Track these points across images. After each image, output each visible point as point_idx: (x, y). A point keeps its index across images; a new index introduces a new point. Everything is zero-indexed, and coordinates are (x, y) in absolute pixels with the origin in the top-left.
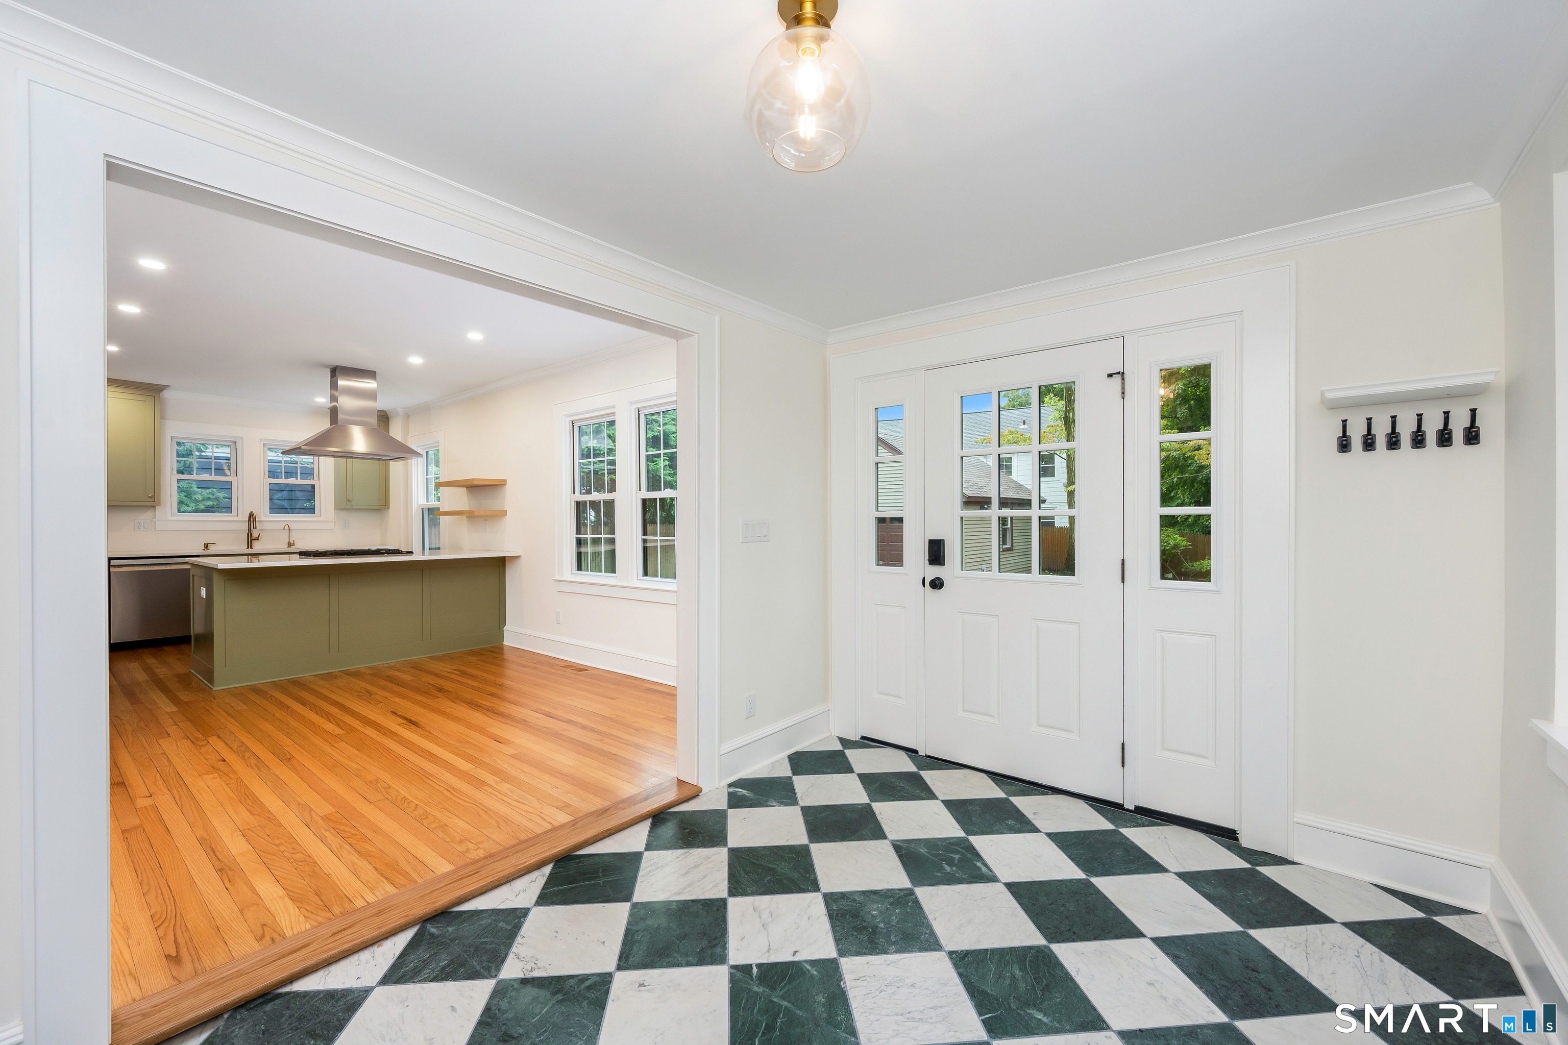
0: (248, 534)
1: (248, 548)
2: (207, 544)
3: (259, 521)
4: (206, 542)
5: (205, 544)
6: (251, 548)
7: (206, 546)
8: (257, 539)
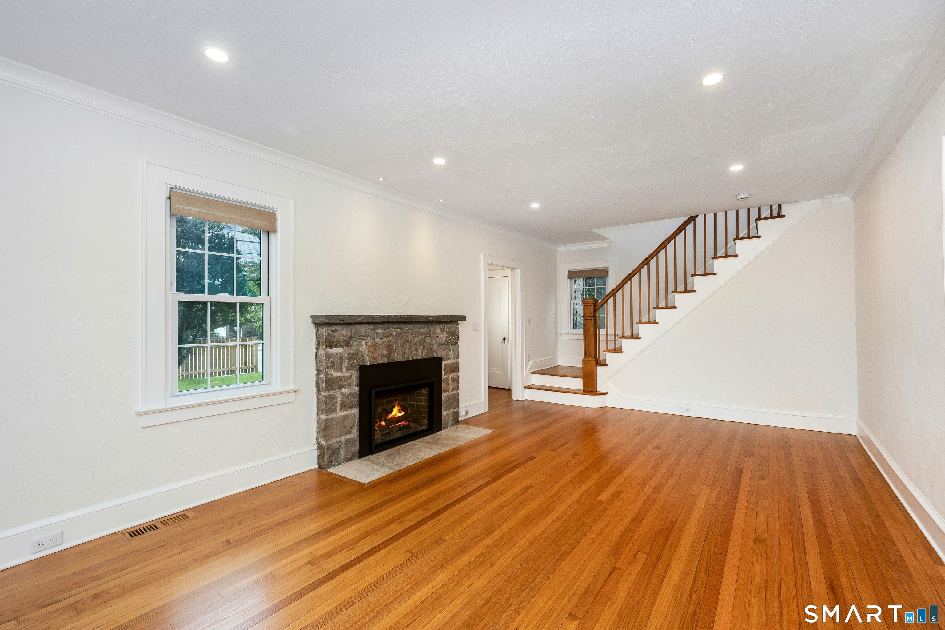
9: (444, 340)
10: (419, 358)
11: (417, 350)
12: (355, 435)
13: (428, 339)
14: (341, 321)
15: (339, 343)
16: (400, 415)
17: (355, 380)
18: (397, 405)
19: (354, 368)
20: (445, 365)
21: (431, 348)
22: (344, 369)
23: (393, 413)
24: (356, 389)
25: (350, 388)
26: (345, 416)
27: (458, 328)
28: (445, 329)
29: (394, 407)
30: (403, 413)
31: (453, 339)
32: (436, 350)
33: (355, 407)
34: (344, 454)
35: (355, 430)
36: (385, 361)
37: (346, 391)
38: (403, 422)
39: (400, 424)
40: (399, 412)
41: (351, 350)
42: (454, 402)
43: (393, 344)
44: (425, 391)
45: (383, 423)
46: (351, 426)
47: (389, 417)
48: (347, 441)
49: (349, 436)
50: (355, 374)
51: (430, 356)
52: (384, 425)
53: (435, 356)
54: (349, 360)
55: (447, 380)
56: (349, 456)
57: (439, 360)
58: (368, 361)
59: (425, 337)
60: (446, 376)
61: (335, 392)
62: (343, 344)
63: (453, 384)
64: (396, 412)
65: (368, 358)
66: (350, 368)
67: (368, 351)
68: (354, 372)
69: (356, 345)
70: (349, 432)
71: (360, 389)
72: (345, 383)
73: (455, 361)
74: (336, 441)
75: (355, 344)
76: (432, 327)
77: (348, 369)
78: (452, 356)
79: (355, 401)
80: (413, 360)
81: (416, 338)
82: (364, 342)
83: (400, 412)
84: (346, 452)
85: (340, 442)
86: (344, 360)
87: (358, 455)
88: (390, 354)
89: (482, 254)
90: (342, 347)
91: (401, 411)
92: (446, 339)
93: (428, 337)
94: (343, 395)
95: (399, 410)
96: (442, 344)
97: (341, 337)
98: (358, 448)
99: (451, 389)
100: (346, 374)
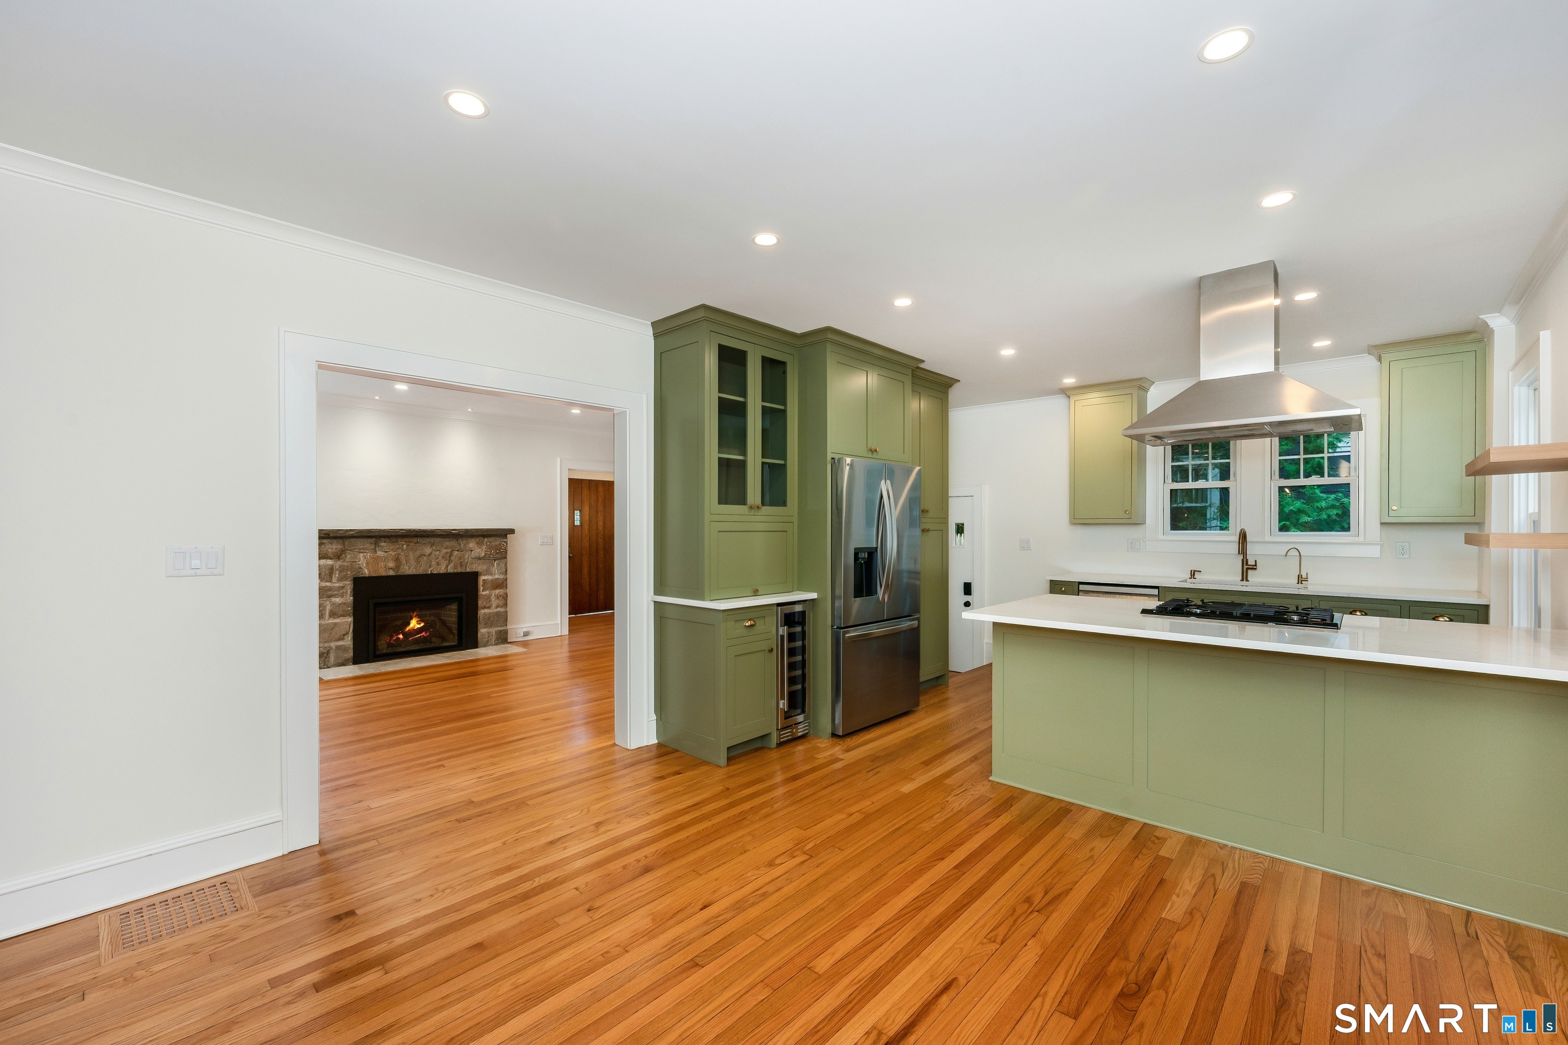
0: (1243, 560)
1: (1242, 580)
2: (1195, 571)
3: (1251, 542)
4: (1193, 569)
5: (1191, 571)
6: (1247, 580)
7: (1193, 574)
8: (1254, 567)
9: (483, 554)
10: (442, 572)
11: (438, 564)
12: (348, 642)
13: (456, 552)
14: (326, 534)
15: (327, 555)
16: (419, 626)
17: (349, 591)
18: (415, 617)
19: (347, 579)
20: (483, 580)
21: (460, 562)
22: (334, 580)
23: (411, 625)
24: (350, 599)
25: (343, 597)
26: (336, 624)
27: (506, 542)
28: (485, 543)
29: (412, 619)
30: (422, 624)
31: (497, 553)
32: (470, 565)
33: (349, 615)
34: (334, 659)
35: (349, 638)
36: (391, 573)
37: (337, 600)
38: (423, 634)
39: (421, 636)
40: (417, 624)
41: (344, 561)
42: (498, 621)
43: (403, 558)
44: (454, 606)
45: (401, 636)
46: (344, 633)
47: (407, 629)
48: (338, 648)
49: (340, 643)
50: (349, 585)
51: (459, 570)
52: (402, 639)
53: (468, 570)
54: (340, 572)
55: (488, 598)
56: (340, 661)
57: (475, 575)
58: (366, 572)
59: (452, 551)
60: (487, 592)
61: (324, 601)
62: (331, 556)
63: (497, 601)
64: (414, 624)
65: (366, 570)
66: (341, 579)
67: (367, 564)
68: (347, 583)
69: (351, 557)
70: (341, 638)
71: (354, 599)
72: (335, 593)
73: (502, 577)
74: (324, 645)
75: (348, 557)
76: (462, 543)
77: (340, 580)
78: (496, 571)
79: (348, 610)
80: (432, 574)
81: (438, 552)
82: (361, 555)
83: (419, 624)
84: (336, 658)
85: (329, 647)
86: (334, 571)
87: (352, 662)
88: (398, 567)
89: (559, 460)
90: (331, 559)
91: (420, 622)
92: (486, 554)
93: (458, 551)
94: (333, 604)
95: (417, 621)
96: (480, 559)
97: (330, 550)
98: (351, 654)
99: (493, 606)
100: (337, 585)
